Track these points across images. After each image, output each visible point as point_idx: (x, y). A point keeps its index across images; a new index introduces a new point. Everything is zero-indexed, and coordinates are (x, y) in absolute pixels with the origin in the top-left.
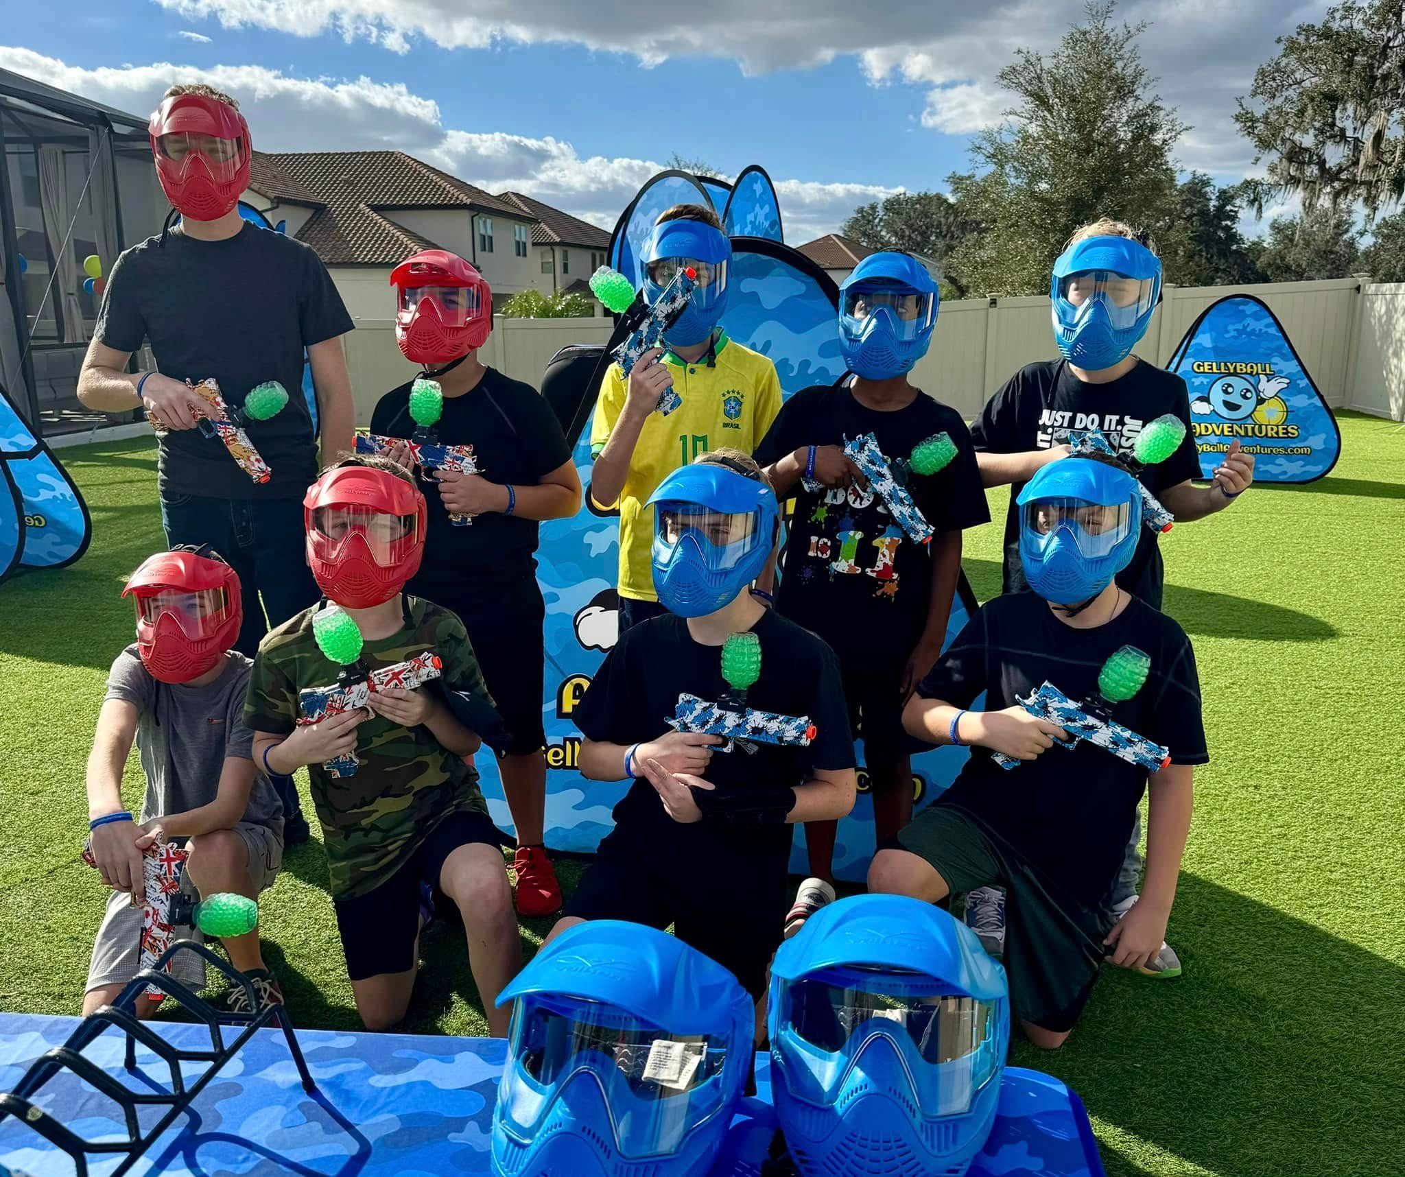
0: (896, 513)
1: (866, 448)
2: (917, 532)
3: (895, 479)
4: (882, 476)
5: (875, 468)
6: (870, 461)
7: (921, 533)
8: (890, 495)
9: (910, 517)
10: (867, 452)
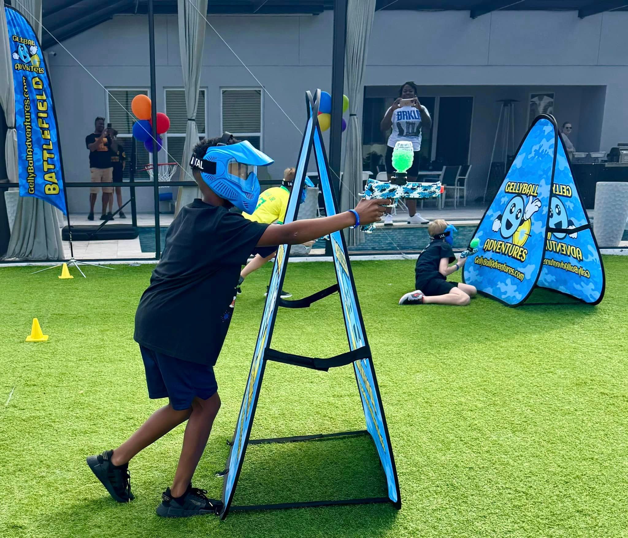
0: (417, 196)
1: (374, 188)
2: (434, 192)
3: (400, 185)
4: (393, 190)
5: (387, 191)
6: (382, 191)
7: (437, 190)
8: (406, 193)
9: (424, 190)
10: (376, 190)
